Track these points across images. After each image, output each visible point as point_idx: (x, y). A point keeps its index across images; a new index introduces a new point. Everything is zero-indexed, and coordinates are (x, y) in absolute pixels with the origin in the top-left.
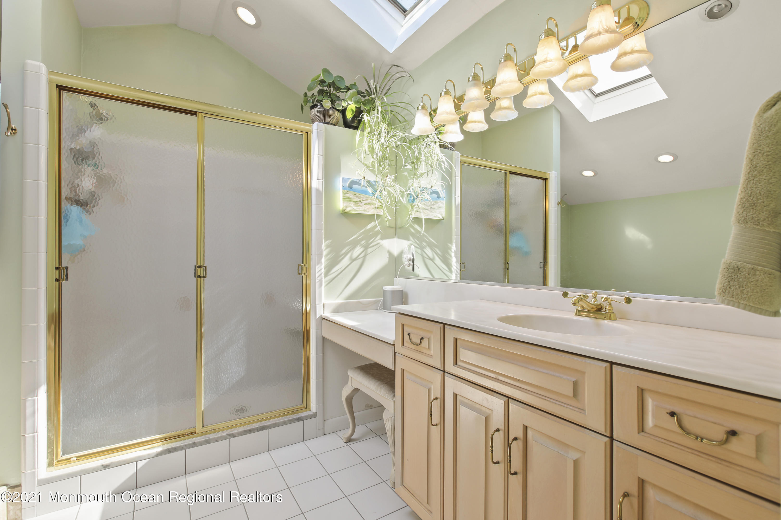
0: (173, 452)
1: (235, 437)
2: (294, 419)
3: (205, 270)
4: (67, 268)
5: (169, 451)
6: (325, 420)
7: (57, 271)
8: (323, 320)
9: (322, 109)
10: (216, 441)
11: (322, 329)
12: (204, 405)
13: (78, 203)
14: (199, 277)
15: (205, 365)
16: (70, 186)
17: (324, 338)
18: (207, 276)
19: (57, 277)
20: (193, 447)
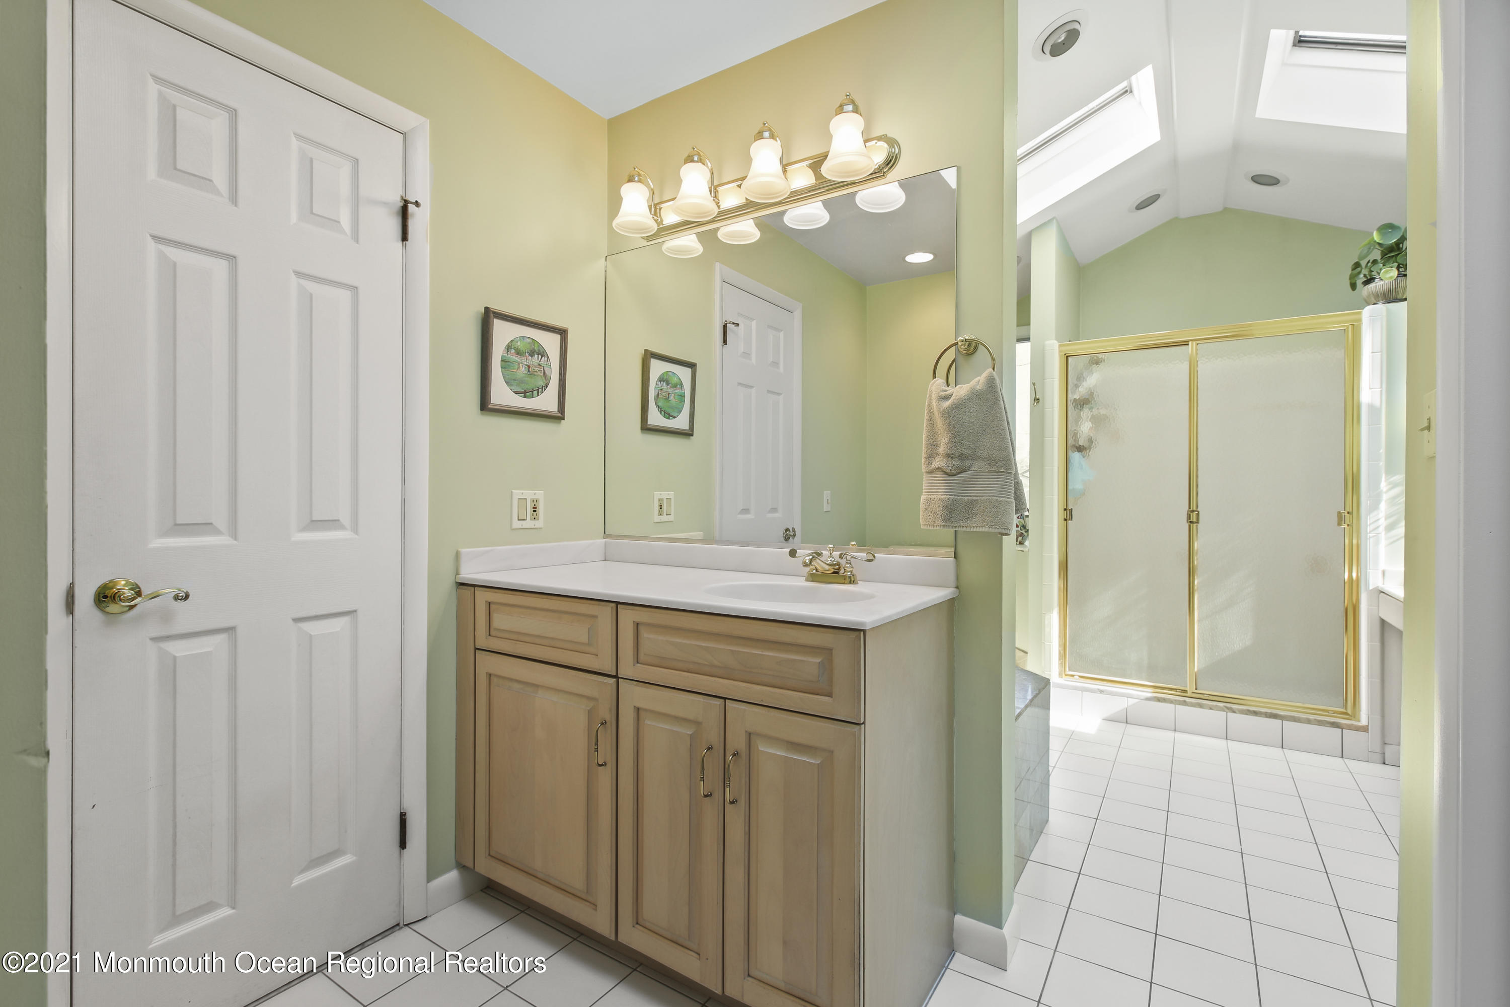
0: (1162, 702)
1: (1234, 712)
2: (1325, 721)
3: (1198, 515)
4: (1072, 509)
5: (1159, 700)
6: (1385, 744)
7: (1065, 512)
8: (1382, 594)
9: (1382, 283)
10: (1211, 709)
11: (1379, 606)
12: (1198, 666)
13: (1080, 449)
14: (1191, 522)
15: (1199, 621)
16: (1074, 438)
17: (1383, 623)
18: (1200, 521)
19: (1065, 518)
20: (1183, 705)
